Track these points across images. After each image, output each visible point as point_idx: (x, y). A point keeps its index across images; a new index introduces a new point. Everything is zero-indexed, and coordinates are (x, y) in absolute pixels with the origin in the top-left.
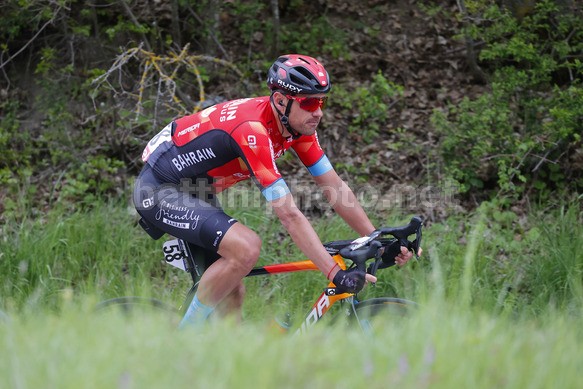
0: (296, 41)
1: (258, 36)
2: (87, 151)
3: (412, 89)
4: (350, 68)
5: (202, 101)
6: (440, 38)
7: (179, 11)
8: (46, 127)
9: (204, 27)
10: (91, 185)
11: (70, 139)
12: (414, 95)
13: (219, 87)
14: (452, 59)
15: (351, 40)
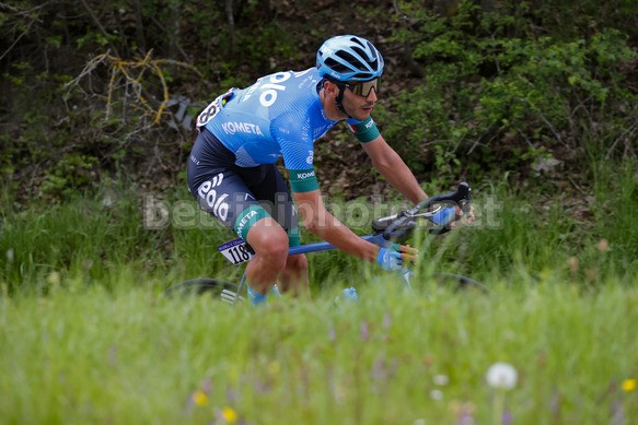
0: (250, 44)
1: (215, 40)
2: (64, 150)
5: (166, 100)
6: (380, 37)
7: (143, 21)
8: (25, 128)
9: (166, 33)
10: (69, 180)
11: (47, 139)
13: (182, 88)
14: (391, 55)
15: (300, 41)
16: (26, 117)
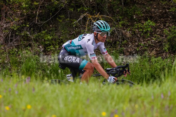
0: (128, 11)
1: (118, 10)
3: (159, 23)
4: (142, 18)
6: (167, 10)
7: (97, 4)
8: (62, 35)
9: (104, 8)
11: (68, 38)
12: (160, 25)
14: (170, 15)
16: (63, 31)
